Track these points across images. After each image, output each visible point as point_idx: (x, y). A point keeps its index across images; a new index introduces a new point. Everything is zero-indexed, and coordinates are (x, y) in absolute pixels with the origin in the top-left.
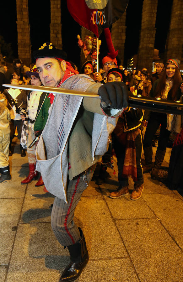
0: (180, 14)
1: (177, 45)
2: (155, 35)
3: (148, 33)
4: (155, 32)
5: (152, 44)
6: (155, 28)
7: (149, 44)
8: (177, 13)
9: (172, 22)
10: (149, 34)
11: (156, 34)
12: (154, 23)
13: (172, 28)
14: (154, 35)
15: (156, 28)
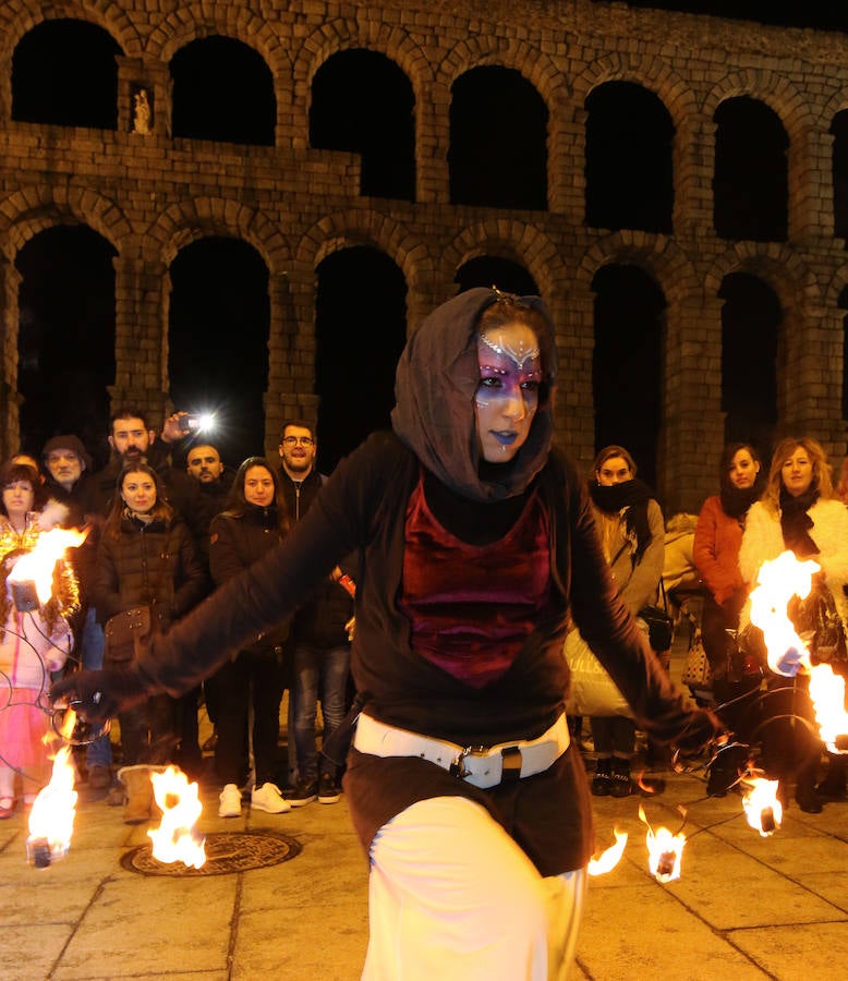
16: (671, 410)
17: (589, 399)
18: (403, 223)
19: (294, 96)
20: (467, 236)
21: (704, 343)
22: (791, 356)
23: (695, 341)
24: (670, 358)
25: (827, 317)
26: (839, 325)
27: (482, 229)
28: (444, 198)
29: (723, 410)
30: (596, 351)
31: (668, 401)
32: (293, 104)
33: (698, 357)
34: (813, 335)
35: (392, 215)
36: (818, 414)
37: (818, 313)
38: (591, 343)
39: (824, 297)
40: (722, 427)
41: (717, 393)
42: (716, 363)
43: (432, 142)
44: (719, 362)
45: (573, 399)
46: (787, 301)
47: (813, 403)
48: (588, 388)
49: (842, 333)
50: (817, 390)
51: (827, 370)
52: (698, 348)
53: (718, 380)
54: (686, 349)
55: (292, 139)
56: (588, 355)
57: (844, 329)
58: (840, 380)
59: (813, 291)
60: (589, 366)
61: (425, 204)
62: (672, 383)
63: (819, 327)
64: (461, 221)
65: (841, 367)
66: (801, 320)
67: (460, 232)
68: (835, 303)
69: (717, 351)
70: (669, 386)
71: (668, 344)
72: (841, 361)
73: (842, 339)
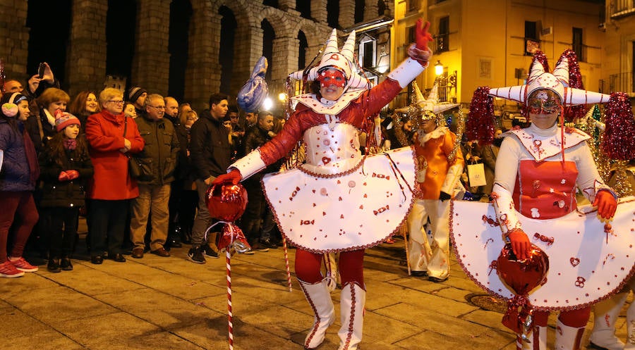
0: (91, 8)
1: (90, 75)
2: (27, 44)
3: (6, 37)
4: (27, 37)
5: (20, 64)
6: (27, 26)
7: (12, 64)
8: (84, 5)
9: (74, 23)
10: (8, 39)
11: (29, 42)
12: (24, 15)
13: (75, 36)
14: (25, 45)
15: (29, 29)
16: (142, 48)
17: (103, 37)
21: (161, 19)
22: (197, 31)
23: (157, 17)
24: (143, 22)
25: (215, 17)
26: (219, 22)
29: (169, 52)
30: (108, 12)
31: (140, 43)
33: (158, 25)
34: (209, 24)
36: (209, 60)
37: (211, 15)
38: (106, 8)
39: (213, 8)
40: (169, 60)
41: (167, 44)
42: (167, 30)
44: (168, 29)
45: (96, 36)
46: (195, 6)
47: (207, 55)
48: (103, 31)
49: (220, 26)
50: (210, 49)
51: (213, 41)
52: (159, 21)
53: (167, 38)
54: (153, 20)
56: (105, 14)
57: (222, 24)
58: (219, 46)
59: (209, 4)
60: (105, 19)
62: (143, 35)
63: (211, 21)
65: (219, 41)
66: (203, 16)
68: (217, 12)
69: (167, 24)
70: (141, 36)
71: (142, 15)
72: (219, 37)
73: (220, 28)
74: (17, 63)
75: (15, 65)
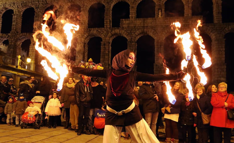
18: (212, 28)
19: (189, 7)
20: (226, 29)
27: (230, 27)
28: (221, 22)
32: (189, 8)
35: (210, 26)
43: (218, 11)
55: (188, 14)
61: (217, 23)
64: (225, 26)
67: (224, 29)
74: (222, 77)
75: (222, 78)
